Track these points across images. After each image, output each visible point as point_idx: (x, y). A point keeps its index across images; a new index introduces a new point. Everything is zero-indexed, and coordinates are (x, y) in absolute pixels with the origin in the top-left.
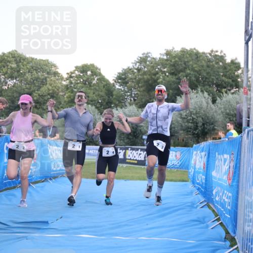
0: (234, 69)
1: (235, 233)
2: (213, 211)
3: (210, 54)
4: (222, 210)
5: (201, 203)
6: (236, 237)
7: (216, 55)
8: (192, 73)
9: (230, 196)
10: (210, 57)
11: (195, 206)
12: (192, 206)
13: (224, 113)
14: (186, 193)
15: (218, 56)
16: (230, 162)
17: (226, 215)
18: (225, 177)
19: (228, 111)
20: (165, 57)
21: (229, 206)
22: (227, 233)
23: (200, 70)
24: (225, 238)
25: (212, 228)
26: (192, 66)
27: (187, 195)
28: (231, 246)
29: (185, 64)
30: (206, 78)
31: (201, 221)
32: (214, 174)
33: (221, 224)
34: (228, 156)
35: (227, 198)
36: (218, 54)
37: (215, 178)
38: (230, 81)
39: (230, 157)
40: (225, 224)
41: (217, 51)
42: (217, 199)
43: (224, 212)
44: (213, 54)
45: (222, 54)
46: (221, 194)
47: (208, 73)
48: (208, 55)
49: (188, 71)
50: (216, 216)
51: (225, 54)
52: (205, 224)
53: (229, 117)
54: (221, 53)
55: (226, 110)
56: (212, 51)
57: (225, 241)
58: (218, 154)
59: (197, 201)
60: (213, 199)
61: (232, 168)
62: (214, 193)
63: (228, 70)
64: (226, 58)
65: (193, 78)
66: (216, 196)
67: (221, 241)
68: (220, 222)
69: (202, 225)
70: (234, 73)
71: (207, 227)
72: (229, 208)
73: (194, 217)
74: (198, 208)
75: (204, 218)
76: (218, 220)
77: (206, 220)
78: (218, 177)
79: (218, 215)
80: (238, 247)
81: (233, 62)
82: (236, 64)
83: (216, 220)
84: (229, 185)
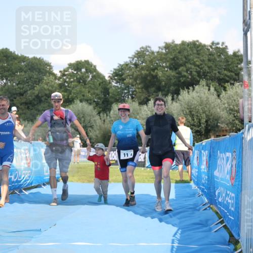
0: (236, 62)
1: (239, 235)
2: (217, 213)
3: (211, 47)
4: (226, 211)
5: (204, 205)
6: (240, 240)
7: (217, 47)
8: (193, 67)
9: (233, 197)
10: (211, 50)
11: (198, 208)
12: (195, 208)
13: (228, 109)
14: (188, 195)
15: (219, 48)
16: (232, 161)
17: (230, 217)
18: (228, 177)
19: (232, 107)
20: (164, 51)
21: (233, 207)
22: (231, 236)
23: (201, 64)
24: (229, 241)
25: (215, 232)
26: (193, 60)
27: (189, 197)
28: (236, 250)
29: (185, 58)
30: (208, 72)
31: (203, 224)
32: (216, 173)
33: (225, 227)
34: (230, 154)
35: (230, 199)
36: (220, 46)
37: (217, 178)
38: (233, 74)
39: (232, 155)
40: (229, 227)
41: (218, 44)
42: (220, 200)
43: (228, 214)
44: (213, 47)
45: (224, 46)
46: (224, 195)
47: (209, 67)
48: (209, 48)
49: (190, 66)
50: (220, 219)
51: (226, 46)
52: (208, 227)
53: (233, 113)
54: (222, 45)
55: (229, 105)
56: (213, 43)
57: (229, 245)
58: (221, 153)
59: (200, 203)
60: (216, 200)
61: (234, 167)
62: (217, 194)
63: (230, 63)
64: (228, 50)
65: (194, 73)
66: (219, 197)
67: (224, 244)
68: (224, 224)
69: (205, 229)
70: (237, 67)
71: (210, 230)
72: (232, 209)
73: (197, 220)
74: (201, 210)
75: (207, 221)
76: (222, 222)
77: (209, 222)
78: (220, 176)
79: (222, 218)
80: (242, 251)
81: (235, 54)
82: (238, 56)
83: (220, 222)
84: (232, 184)
